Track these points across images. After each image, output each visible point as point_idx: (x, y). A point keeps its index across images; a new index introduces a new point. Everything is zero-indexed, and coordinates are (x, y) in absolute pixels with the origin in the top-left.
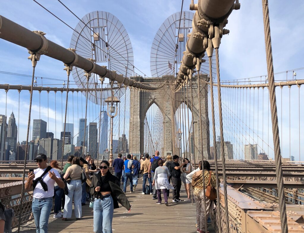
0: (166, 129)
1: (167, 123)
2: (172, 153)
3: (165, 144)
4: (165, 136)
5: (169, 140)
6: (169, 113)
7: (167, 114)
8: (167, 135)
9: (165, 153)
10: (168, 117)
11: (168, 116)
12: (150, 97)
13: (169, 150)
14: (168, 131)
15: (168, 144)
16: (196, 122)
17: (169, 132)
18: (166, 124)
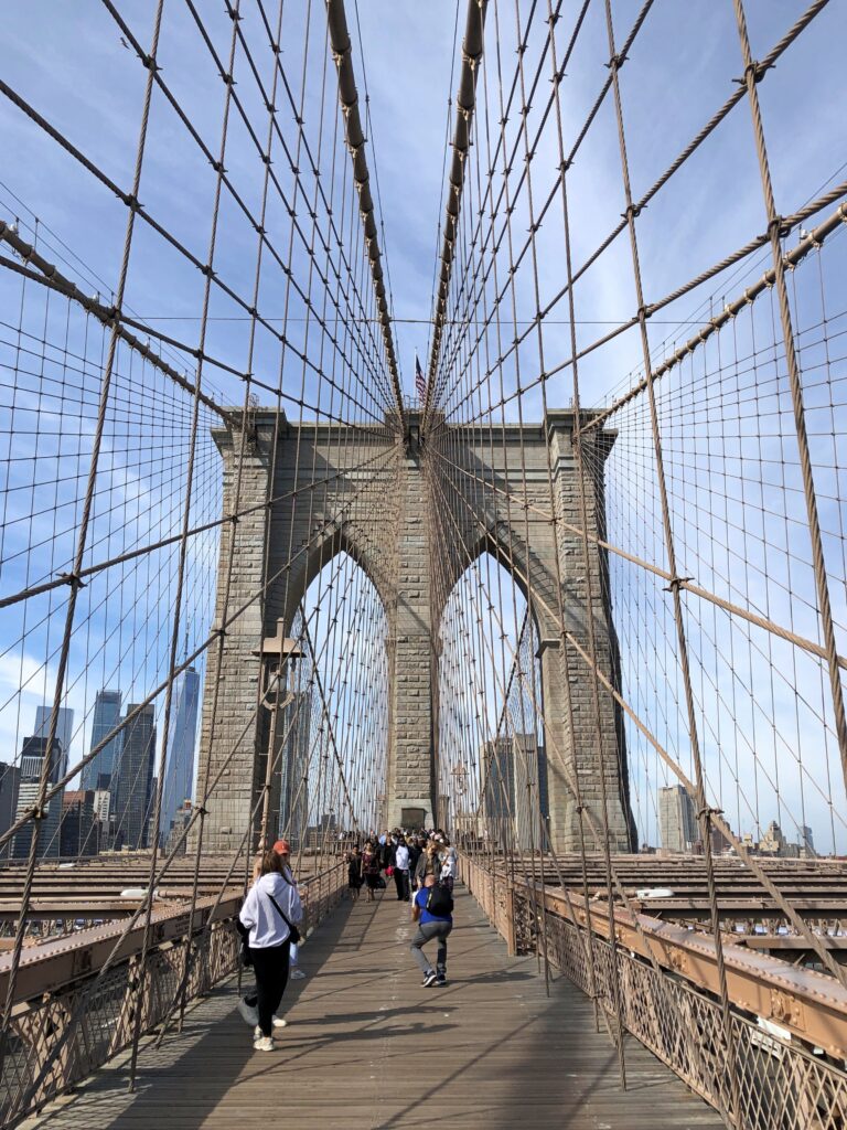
0: (403, 677)
1: (404, 642)
2: (429, 809)
3: (395, 755)
4: (395, 712)
5: (417, 736)
6: (415, 593)
7: (407, 600)
8: (404, 708)
9: (391, 811)
10: (413, 613)
11: (415, 609)
12: (320, 516)
13: (414, 793)
14: (408, 684)
15: (409, 756)
16: (555, 645)
17: (414, 692)
18: (403, 652)
